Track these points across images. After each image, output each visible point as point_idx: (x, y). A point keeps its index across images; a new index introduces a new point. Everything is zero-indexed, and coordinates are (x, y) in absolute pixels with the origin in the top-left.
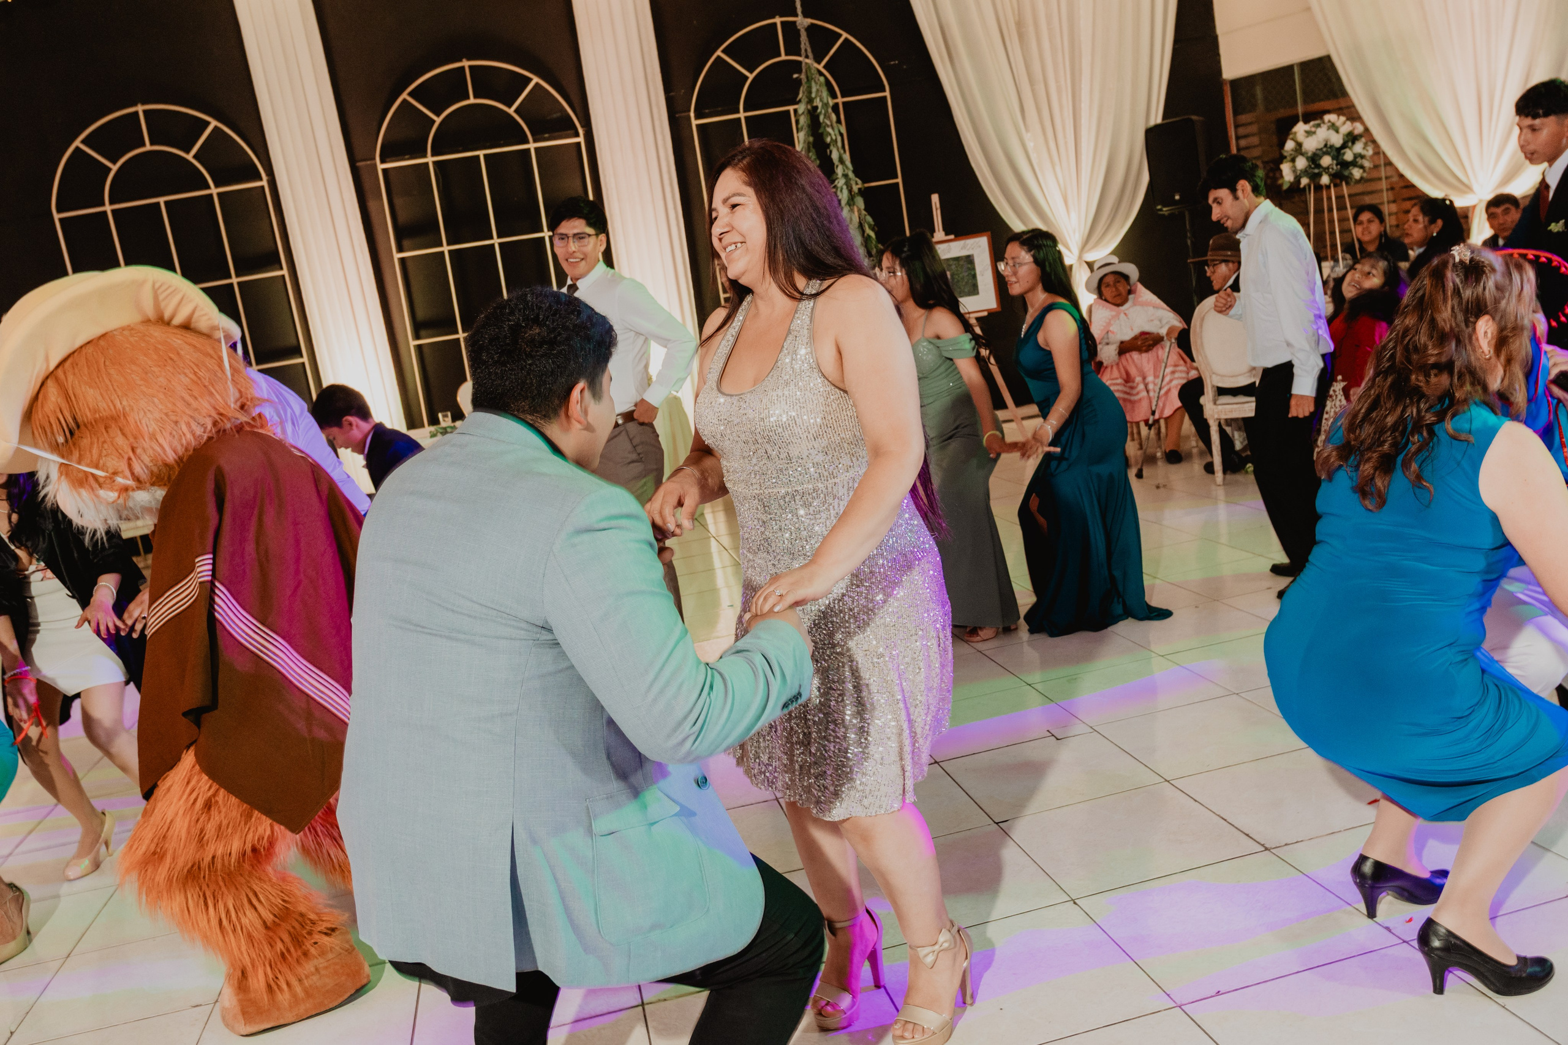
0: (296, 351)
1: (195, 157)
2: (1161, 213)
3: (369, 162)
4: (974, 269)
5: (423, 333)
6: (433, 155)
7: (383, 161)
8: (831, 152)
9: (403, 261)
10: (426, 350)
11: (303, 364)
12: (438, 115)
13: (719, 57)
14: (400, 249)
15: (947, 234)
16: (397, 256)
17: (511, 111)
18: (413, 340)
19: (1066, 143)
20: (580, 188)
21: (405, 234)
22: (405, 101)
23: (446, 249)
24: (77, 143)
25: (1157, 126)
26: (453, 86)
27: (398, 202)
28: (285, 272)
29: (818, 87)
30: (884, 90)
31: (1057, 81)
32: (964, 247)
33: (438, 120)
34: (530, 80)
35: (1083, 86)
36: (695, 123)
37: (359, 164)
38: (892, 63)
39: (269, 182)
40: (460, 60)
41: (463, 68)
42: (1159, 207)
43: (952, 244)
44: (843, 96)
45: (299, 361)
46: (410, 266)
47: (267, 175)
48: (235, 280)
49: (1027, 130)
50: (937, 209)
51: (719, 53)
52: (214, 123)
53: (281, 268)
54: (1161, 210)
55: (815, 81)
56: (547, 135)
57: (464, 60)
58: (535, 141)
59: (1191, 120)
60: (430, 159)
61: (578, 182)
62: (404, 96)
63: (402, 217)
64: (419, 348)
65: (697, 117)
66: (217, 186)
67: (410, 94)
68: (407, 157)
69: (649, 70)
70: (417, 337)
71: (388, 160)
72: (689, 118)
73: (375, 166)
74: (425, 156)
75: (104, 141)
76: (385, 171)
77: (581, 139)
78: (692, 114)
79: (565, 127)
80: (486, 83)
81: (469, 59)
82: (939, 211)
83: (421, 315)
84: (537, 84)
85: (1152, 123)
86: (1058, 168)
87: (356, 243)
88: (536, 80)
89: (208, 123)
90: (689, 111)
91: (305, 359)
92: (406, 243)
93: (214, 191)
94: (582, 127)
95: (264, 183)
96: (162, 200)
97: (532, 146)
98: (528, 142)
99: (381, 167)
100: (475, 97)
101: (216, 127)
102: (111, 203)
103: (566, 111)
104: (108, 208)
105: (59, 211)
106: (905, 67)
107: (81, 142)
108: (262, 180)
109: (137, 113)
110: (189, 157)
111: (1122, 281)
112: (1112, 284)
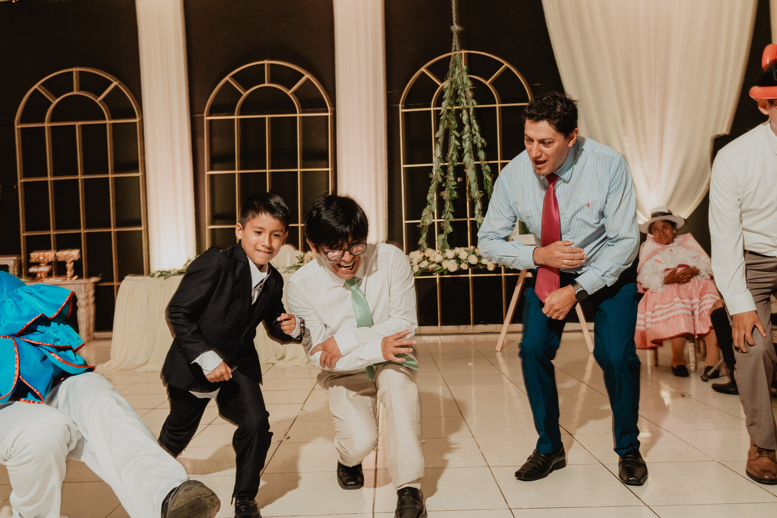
0: (139, 224)
1: (100, 102)
3: (200, 115)
5: (215, 222)
6: (238, 115)
7: (208, 115)
8: (462, 115)
9: (212, 177)
10: (216, 232)
11: (141, 231)
12: (245, 91)
13: (422, 72)
14: (211, 169)
16: (208, 173)
17: (289, 93)
18: (209, 225)
21: (214, 161)
22: (227, 82)
23: (237, 172)
24: (36, 86)
26: (256, 75)
27: (216, 140)
28: (140, 174)
29: (460, 71)
33: (245, 95)
34: (304, 75)
36: (401, 111)
37: (195, 115)
38: (535, 85)
39: (140, 120)
40: (263, 60)
41: (264, 64)
44: (500, 104)
45: (139, 229)
46: (214, 181)
47: (139, 116)
48: (111, 176)
51: (423, 69)
52: (115, 83)
55: (458, 68)
56: (309, 110)
57: (265, 60)
58: (300, 113)
60: (236, 117)
61: (324, 140)
62: (227, 78)
63: (216, 150)
64: (212, 229)
65: (403, 108)
66: (110, 119)
67: (231, 77)
68: (222, 114)
70: (213, 223)
71: (211, 115)
72: (398, 107)
73: (203, 117)
74: (233, 115)
76: (208, 121)
77: (329, 114)
78: (400, 106)
79: (322, 107)
80: (277, 75)
81: (268, 60)
83: (218, 210)
84: (308, 80)
88: (307, 76)
89: (112, 83)
90: (399, 103)
91: (143, 228)
92: (216, 166)
93: (108, 122)
94: (331, 107)
95: (137, 121)
96: (78, 124)
97: (298, 115)
98: (296, 113)
99: (207, 118)
100: (268, 83)
101: (116, 86)
102: (49, 122)
103: (322, 96)
104: (46, 125)
105: (19, 124)
106: (544, 88)
107: (39, 86)
108: (136, 118)
109: (72, 72)
110: (98, 101)
111: (669, 227)
112: (660, 228)
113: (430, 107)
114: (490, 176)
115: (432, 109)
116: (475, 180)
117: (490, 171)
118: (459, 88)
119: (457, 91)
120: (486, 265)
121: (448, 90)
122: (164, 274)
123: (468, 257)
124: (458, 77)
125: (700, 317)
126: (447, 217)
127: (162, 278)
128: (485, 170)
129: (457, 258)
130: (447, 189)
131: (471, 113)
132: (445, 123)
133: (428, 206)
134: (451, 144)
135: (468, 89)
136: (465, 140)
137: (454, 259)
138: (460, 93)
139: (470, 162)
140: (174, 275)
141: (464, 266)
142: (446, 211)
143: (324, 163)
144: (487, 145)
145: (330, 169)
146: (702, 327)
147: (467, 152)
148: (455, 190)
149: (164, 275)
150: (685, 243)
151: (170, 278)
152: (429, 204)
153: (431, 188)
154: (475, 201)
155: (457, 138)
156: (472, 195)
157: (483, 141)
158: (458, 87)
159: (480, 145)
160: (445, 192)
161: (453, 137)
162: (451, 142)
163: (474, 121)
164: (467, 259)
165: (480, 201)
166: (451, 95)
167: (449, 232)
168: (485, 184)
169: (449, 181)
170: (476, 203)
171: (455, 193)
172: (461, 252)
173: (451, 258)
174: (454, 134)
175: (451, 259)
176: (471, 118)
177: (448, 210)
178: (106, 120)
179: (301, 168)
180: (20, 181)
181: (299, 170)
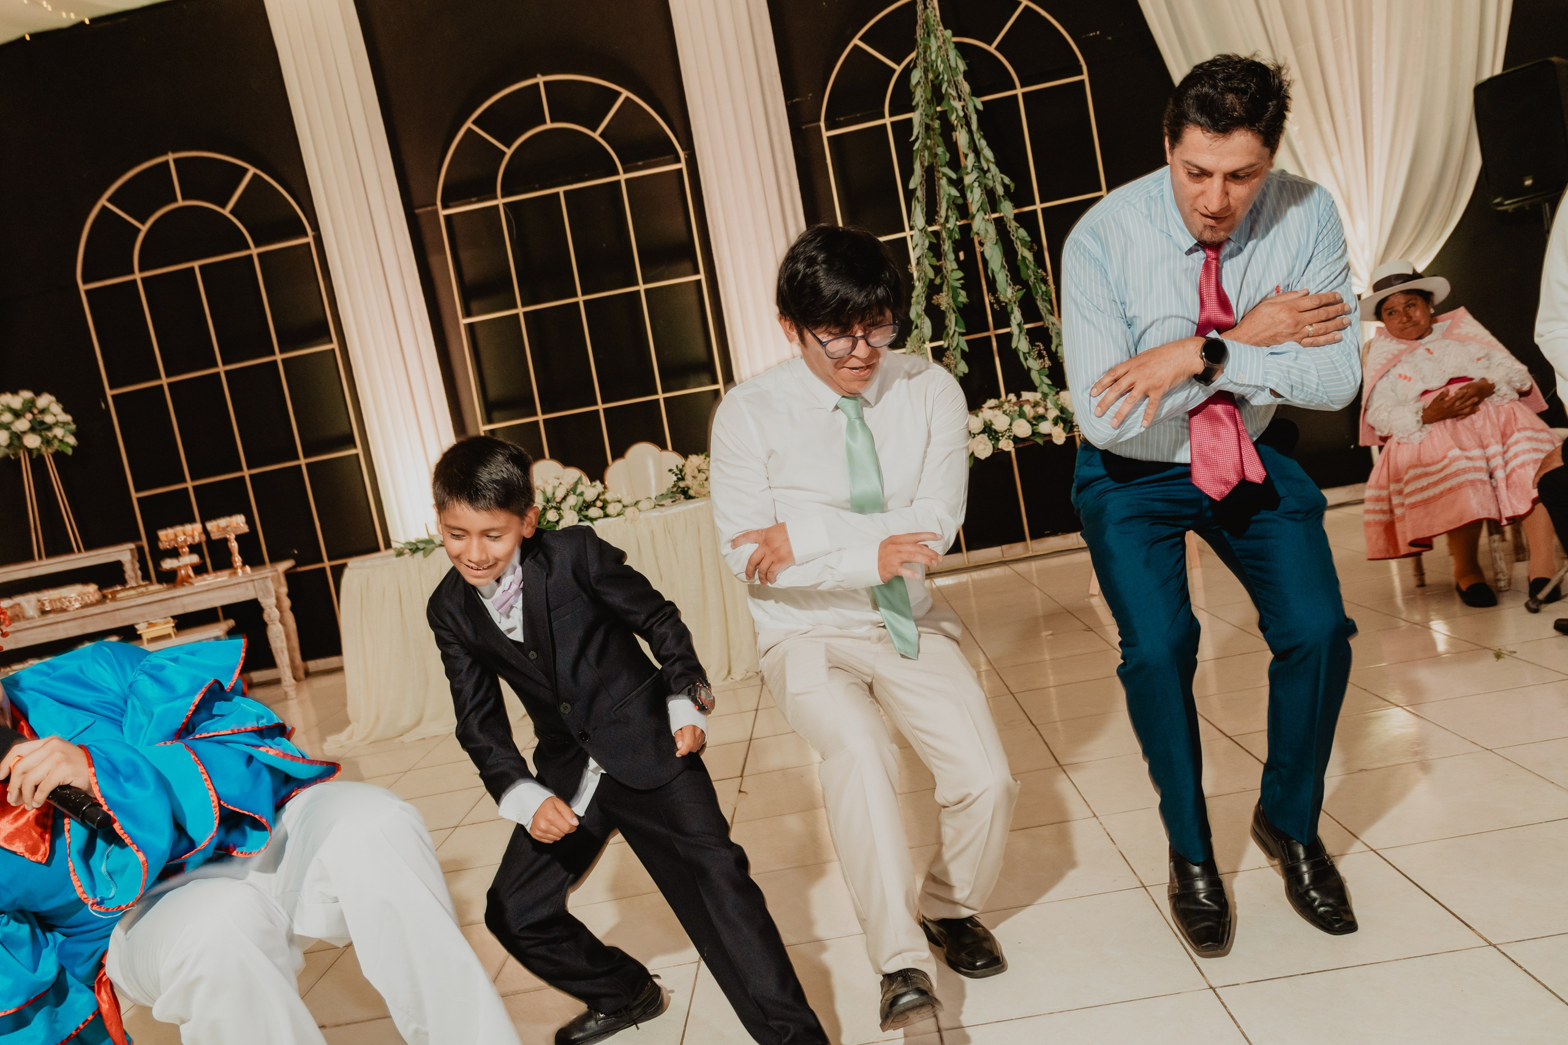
0: (349, 442)
1: (232, 212)
2: (1500, 208)
3: (429, 209)
5: (495, 415)
6: (503, 196)
7: (445, 206)
8: (958, 135)
9: (471, 327)
11: (357, 455)
12: (509, 146)
13: (856, 46)
14: (468, 313)
16: (463, 320)
17: (596, 135)
18: (484, 424)
19: (1348, 123)
20: (683, 228)
21: (472, 297)
22: (469, 129)
23: (520, 310)
24: (103, 201)
25: (1493, 80)
26: (525, 109)
27: (465, 255)
28: (335, 345)
29: (940, 44)
30: (1081, 73)
31: (1334, 36)
33: (509, 152)
34: (619, 94)
35: (1374, 38)
36: (826, 134)
37: (417, 211)
38: (1091, 34)
39: (315, 237)
40: (535, 76)
41: (537, 85)
42: (1498, 200)
44: (1022, 86)
45: (353, 452)
46: (480, 334)
47: (313, 230)
48: (279, 357)
51: (856, 41)
52: (252, 171)
53: (331, 341)
54: (1501, 204)
56: (640, 163)
57: (539, 76)
58: (625, 172)
59: (1552, 63)
60: (500, 201)
61: (681, 219)
62: (469, 124)
63: (469, 274)
65: (828, 129)
66: (257, 245)
67: (474, 122)
68: (473, 200)
69: (764, 71)
70: (491, 417)
71: (451, 204)
72: (819, 127)
73: (436, 212)
74: (495, 198)
75: (135, 197)
76: (447, 217)
77: (682, 165)
78: (822, 124)
79: (667, 153)
80: (565, 102)
81: (543, 74)
83: (493, 392)
84: (627, 98)
85: (1486, 75)
86: (1336, 160)
87: (414, 307)
88: (625, 94)
89: (246, 171)
90: (819, 120)
91: (359, 450)
92: (474, 306)
94: (683, 150)
95: (310, 239)
96: (197, 264)
97: (622, 177)
98: (617, 173)
99: (443, 213)
100: (552, 121)
101: (255, 175)
102: (141, 270)
103: (664, 130)
104: (138, 276)
105: (85, 282)
106: (1110, 38)
107: (109, 200)
108: (306, 235)
109: (167, 162)
110: (226, 212)
111: (1420, 302)
112: (1400, 308)
113: (883, 117)
114: (1030, 249)
115: (888, 120)
116: (1003, 267)
117: (1029, 239)
118: (943, 78)
119: (940, 86)
120: (1050, 435)
121: (922, 87)
122: (421, 546)
123: (1011, 425)
124: (937, 57)
125: (1509, 482)
126: (955, 345)
127: (420, 554)
128: (1017, 238)
129: (988, 429)
130: (945, 288)
131: (974, 126)
132: (923, 156)
133: (915, 332)
134: (942, 196)
135: (961, 78)
136: (971, 186)
137: (983, 432)
138: (946, 90)
139: (987, 231)
141: (1007, 445)
142: (951, 333)
143: (689, 265)
144: (1016, 187)
145: (702, 276)
146: (1514, 502)
147: (978, 210)
148: (963, 287)
149: (423, 549)
150: (1456, 331)
151: (434, 553)
152: (917, 327)
153: (914, 294)
154: (1009, 308)
155: (951, 181)
156: (1002, 298)
157: (1007, 180)
158: (941, 77)
159: (1000, 191)
160: (944, 294)
161: (944, 182)
162: (942, 191)
163: (983, 143)
164: (1009, 430)
165: (1019, 306)
166: (929, 96)
167: (961, 374)
168: (1022, 267)
169: (947, 272)
170: (1012, 312)
171: (963, 293)
172: (996, 416)
173: (978, 432)
174: (944, 175)
175: (979, 434)
176: (977, 136)
177: (955, 331)
178: (248, 247)
179: (645, 283)
180: (109, 393)
181: (642, 287)
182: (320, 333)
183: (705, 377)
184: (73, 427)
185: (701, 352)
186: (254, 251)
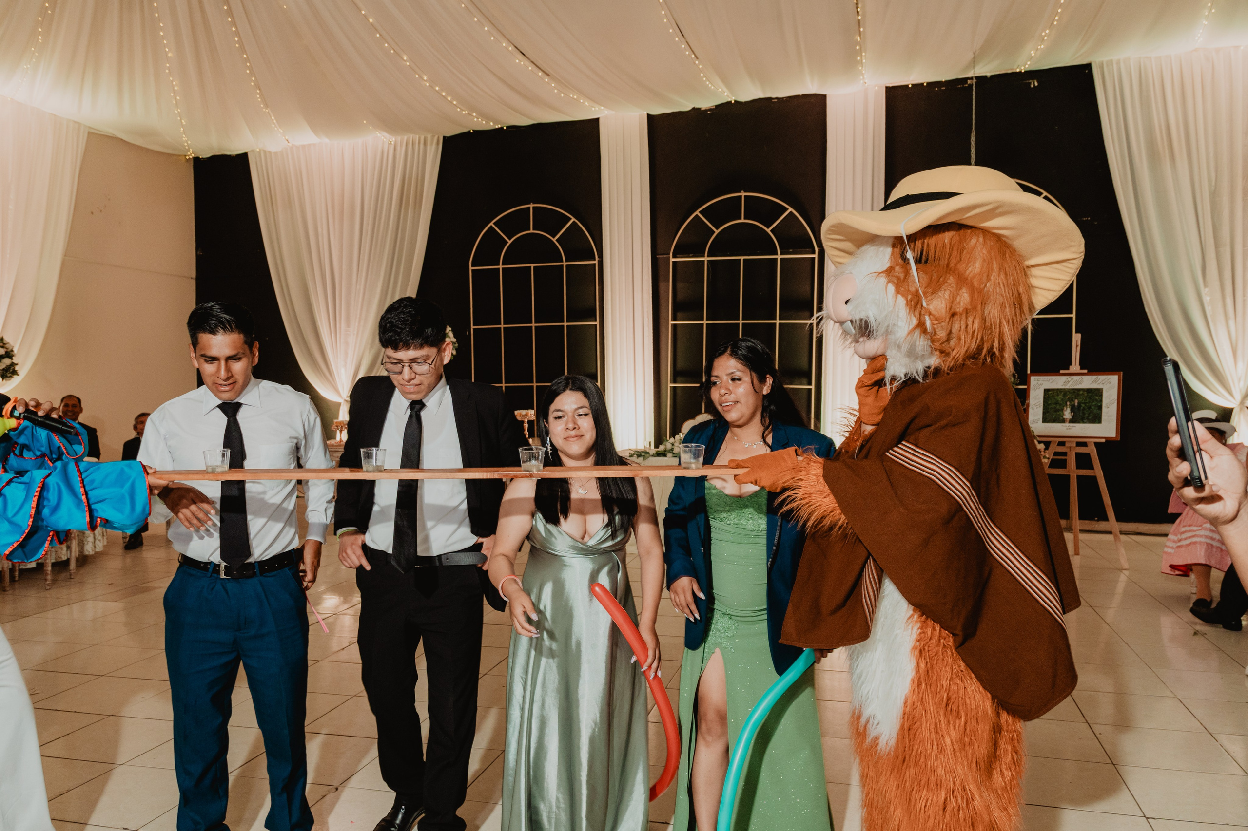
1: (557, 240)
3: (665, 256)
4: (1101, 401)
5: (679, 379)
6: (708, 256)
7: (674, 256)
9: (675, 326)
10: (678, 391)
12: (717, 229)
14: (674, 319)
15: (1081, 369)
16: (671, 322)
17: (768, 230)
18: (671, 382)
20: (809, 291)
21: (679, 309)
22: (697, 216)
23: (705, 322)
24: (492, 224)
26: (731, 209)
27: (679, 285)
28: (597, 323)
32: (1095, 381)
33: (717, 232)
34: (787, 209)
37: (658, 256)
38: (1084, 219)
39: (599, 261)
40: (740, 192)
41: (741, 197)
43: (1085, 378)
46: (679, 332)
47: (599, 257)
48: (565, 324)
49: (1205, 286)
50: (1077, 346)
52: (573, 219)
53: (596, 321)
56: (791, 250)
57: (742, 191)
58: (781, 254)
60: (706, 259)
61: (808, 287)
62: (697, 213)
63: (680, 296)
64: (674, 389)
66: (567, 260)
67: (700, 212)
68: (690, 255)
70: (675, 380)
71: (678, 256)
73: (669, 259)
74: (704, 256)
75: (508, 224)
76: (674, 262)
77: (816, 256)
79: (808, 246)
80: (756, 209)
81: (745, 192)
82: (1079, 348)
83: (680, 365)
84: (791, 212)
87: (645, 310)
88: (790, 209)
89: (571, 219)
92: (679, 315)
94: (818, 247)
95: (596, 262)
96: (532, 266)
97: (779, 257)
98: (777, 254)
99: (672, 260)
100: (745, 218)
101: (574, 222)
102: (503, 265)
103: (808, 234)
104: (501, 267)
105: (472, 266)
106: (1096, 223)
107: (494, 224)
108: (595, 260)
109: (529, 208)
110: (554, 240)
122: (643, 454)
140: (653, 456)
143: (807, 314)
145: (814, 321)
151: (649, 459)
178: (562, 261)
179: (780, 319)
180: (472, 327)
181: (778, 322)
182: (591, 315)
183: (805, 381)
184: (457, 345)
185: (804, 364)
186: (565, 264)
